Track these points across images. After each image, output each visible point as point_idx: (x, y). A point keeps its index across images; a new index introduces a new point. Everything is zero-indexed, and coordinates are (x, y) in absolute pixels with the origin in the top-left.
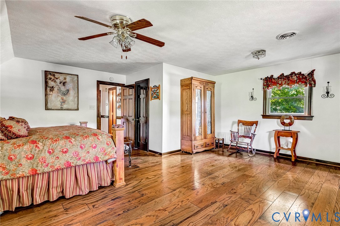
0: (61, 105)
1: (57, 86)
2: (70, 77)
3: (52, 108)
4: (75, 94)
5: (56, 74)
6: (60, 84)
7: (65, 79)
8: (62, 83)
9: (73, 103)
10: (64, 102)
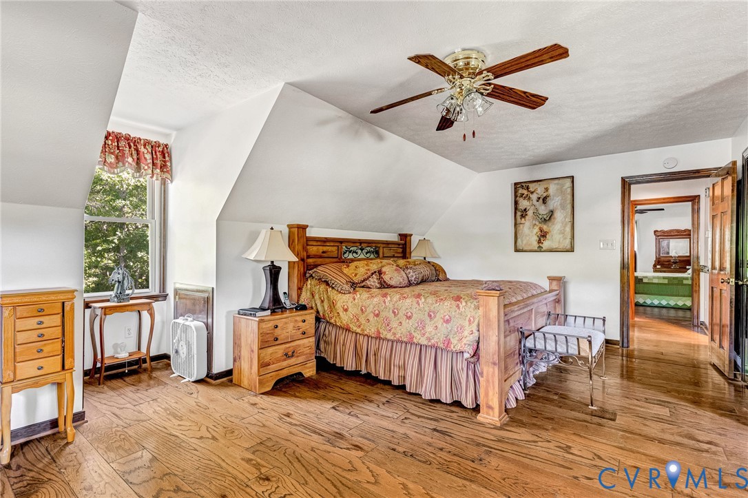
0: (539, 242)
1: (533, 207)
2: (555, 184)
3: (525, 249)
4: (565, 217)
5: (531, 185)
6: (538, 201)
7: (547, 189)
8: (541, 200)
9: (562, 236)
10: (543, 235)
